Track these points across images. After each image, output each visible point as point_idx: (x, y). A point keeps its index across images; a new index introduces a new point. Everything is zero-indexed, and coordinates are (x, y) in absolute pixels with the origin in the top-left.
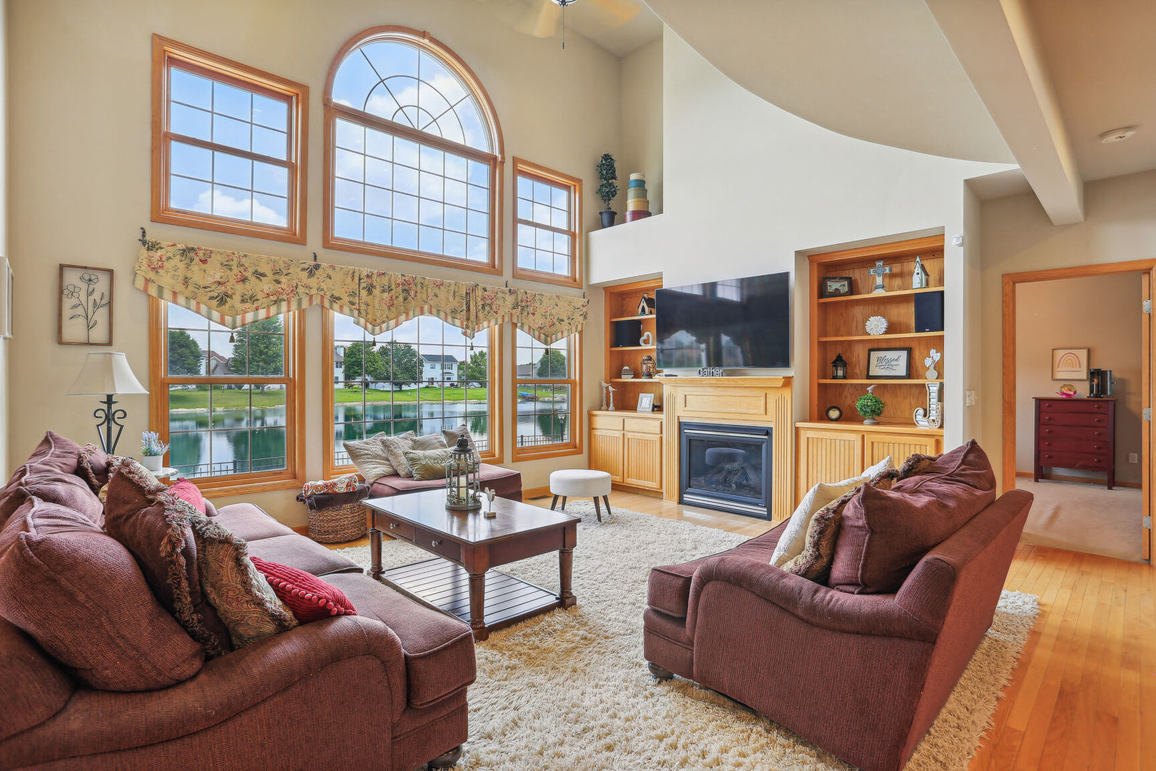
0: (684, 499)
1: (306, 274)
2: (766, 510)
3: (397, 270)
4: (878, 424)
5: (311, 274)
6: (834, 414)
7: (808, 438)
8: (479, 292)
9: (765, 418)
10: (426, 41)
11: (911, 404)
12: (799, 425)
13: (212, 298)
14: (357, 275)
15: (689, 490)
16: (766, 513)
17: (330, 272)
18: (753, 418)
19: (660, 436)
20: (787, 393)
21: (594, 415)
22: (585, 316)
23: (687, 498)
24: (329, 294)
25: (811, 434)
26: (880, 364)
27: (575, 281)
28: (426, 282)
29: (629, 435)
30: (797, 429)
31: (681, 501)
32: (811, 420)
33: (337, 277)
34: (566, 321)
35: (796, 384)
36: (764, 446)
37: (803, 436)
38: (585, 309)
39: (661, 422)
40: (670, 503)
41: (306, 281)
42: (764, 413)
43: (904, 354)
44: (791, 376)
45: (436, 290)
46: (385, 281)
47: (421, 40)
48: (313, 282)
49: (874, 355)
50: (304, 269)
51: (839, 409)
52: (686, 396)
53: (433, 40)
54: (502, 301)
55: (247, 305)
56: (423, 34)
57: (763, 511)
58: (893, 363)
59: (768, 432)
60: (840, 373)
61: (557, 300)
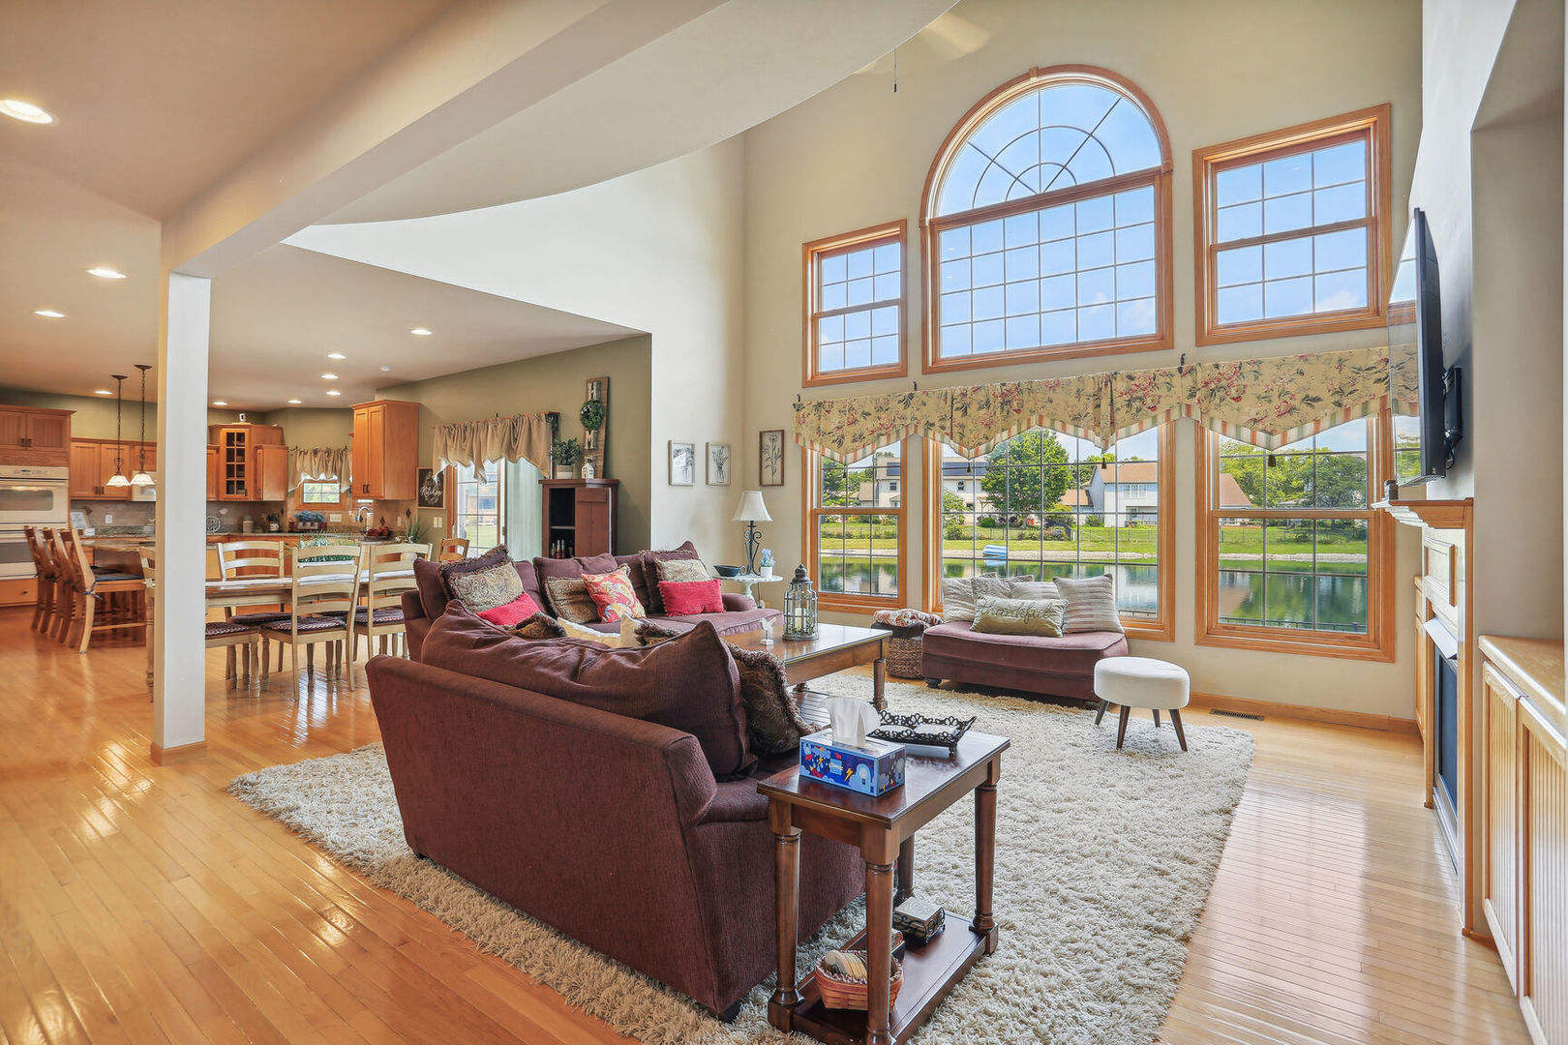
1: (902, 405)
3: (994, 381)
5: (907, 405)
8: (1120, 385)
10: (1034, 80)
13: (834, 441)
14: (949, 397)
17: (924, 398)
24: (923, 422)
28: (1034, 386)
33: (931, 402)
34: (1328, 400)
41: (902, 413)
45: (1051, 394)
46: (981, 396)
47: (1028, 83)
48: (908, 412)
50: (900, 402)
53: (1039, 72)
54: (1164, 388)
55: (857, 444)
56: (1026, 77)
61: (1300, 365)
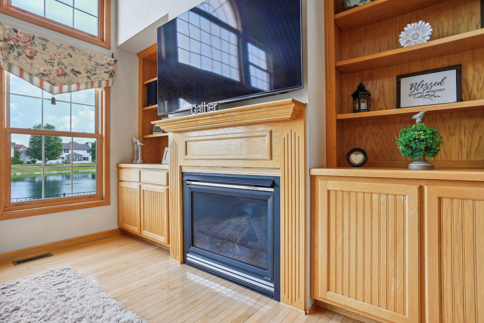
0: (188, 258)
2: (272, 285)
4: (431, 168)
6: (357, 158)
7: (329, 191)
9: (270, 164)
11: (461, 142)
12: (315, 172)
15: (192, 248)
16: (273, 290)
18: (255, 164)
19: (166, 188)
20: (298, 128)
21: (122, 168)
22: (112, 74)
23: (191, 257)
25: (332, 185)
26: (416, 92)
27: (103, 41)
29: (144, 187)
30: (313, 178)
31: (184, 261)
32: (328, 166)
34: (84, 74)
35: (311, 113)
36: (270, 201)
37: (321, 187)
38: (111, 68)
39: (168, 173)
40: (175, 262)
42: (268, 158)
43: (452, 75)
44: (304, 102)
49: (405, 83)
51: (363, 152)
52: (186, 142)
57: (269, 286)
58: (434, 88)
59: (274, 183)
60: (363, 106)
61: (70, 51)
